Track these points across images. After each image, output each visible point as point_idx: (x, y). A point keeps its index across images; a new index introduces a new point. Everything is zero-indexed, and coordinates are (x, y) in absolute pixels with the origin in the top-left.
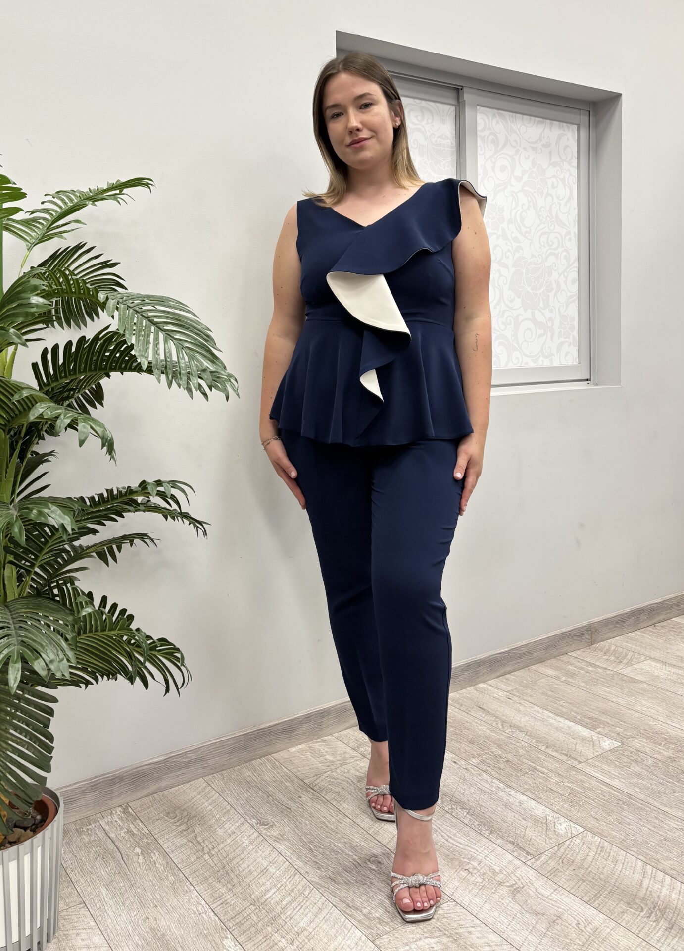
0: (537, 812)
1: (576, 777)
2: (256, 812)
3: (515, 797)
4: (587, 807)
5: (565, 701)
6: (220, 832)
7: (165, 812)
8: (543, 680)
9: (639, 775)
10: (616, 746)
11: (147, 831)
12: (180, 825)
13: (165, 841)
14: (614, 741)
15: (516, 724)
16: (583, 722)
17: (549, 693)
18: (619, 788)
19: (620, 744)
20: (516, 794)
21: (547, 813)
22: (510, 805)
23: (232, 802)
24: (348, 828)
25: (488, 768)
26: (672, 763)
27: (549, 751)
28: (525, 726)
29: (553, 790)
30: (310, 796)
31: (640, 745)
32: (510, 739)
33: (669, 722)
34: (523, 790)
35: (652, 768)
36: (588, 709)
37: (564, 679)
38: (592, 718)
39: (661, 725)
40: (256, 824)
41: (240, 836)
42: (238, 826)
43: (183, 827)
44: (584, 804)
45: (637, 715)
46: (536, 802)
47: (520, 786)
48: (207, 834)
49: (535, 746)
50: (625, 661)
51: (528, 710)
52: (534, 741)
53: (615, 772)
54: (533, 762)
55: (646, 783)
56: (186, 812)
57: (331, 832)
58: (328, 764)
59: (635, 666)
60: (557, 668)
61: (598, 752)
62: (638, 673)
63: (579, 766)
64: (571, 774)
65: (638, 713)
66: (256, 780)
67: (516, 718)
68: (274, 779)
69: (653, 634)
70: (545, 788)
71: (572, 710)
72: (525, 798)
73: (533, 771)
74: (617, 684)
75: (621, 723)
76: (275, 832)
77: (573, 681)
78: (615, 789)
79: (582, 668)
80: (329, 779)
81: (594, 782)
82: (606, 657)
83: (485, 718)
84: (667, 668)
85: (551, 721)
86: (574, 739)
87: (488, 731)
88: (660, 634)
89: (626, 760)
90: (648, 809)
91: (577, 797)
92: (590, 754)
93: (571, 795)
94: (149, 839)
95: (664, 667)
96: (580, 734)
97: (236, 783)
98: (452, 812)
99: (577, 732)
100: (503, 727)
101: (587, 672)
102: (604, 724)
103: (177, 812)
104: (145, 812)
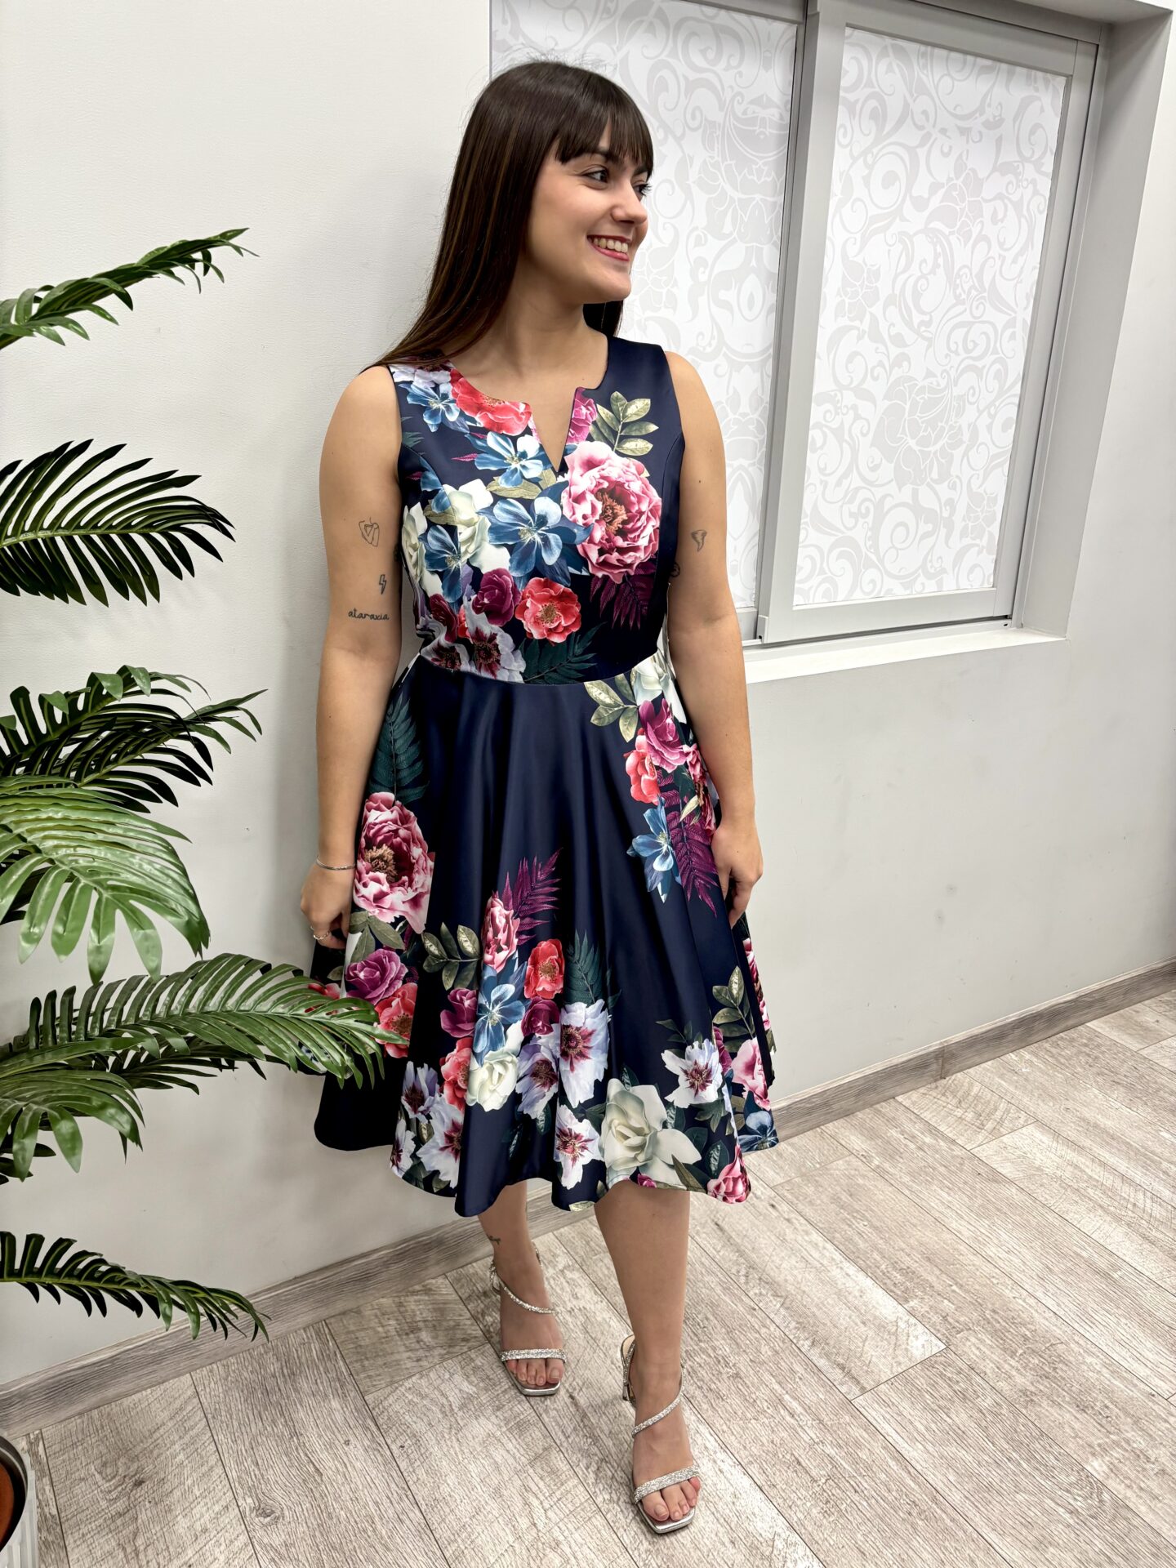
0: (759, 1525)
1: (848, 1433)
2: (259, 1476)
3: (729, 1476)
4: (851, 1518)
5: (867, 1220)
6: (182, 1525)
7: (99, 1461)
8: (841, 1162)
9: (960, 1436)
10: (935, 1350)
11: (54, 1512)
12: (115, 1500)
13: (78, 1543)
14: (933, 1338)
15: (772, 1274)
16: (888, 1281)
17: (845, 1197)
18: (919, 1468)
19: (943, 1347)
20: (733, 1470)
21: (779, 1530)
22: (717, 1499)
23: (224, 1446)
24: (411, 1536)
25: (698, 1393)
26: (1026, 1408)
27: (814, 1354)
28: (786, 1281)
29: (799, 1463)
30: (367, 1442)
31: (977, 1353)
32: (753, 1316)
33: (1039, 1294)
34: (746, 1461)
35: (990, 1418)
36: (904, 1246)
37: (877, 1163)
38: (907, 1272)
39: (1024, 1301)
40: (251, 1511)
41: (213, 1542)
42: (217, 1513)
43: (120, 1505)
44: (849, 1509)
45: (988, 1269)
46: (763, 1496)
47: (745, 1447)
48: (158, 1529)
49: (791, 1337)
50: (989, 1126)
51: (799, 1238)
52: (793, 1324)
53: (919, 1421)
54: (780, 1383)
55: (971, 1459)
56: (135, 1466)
57: (378, 1547)
58: (421, 1353)
59: (1004, 1139)
60: (871, 1134)
61: (899, 1364)
62: (1007, 1159)
63: (860, 1402)
64: (841, 1421)
65: (989, 1265)
66: (282, 1388)
67: (774, 1258)
68: (314, 1387)
69: (1050, 1059)
70: (788, 1456)
71: (875, 1248)
72: (746, 1481)
73: (776, 1408)
74: (965, 1183)
75: (954, 1288)
76: (277, 1538)
77: (892, 1170)
78: (912, 1470)
79: (913, 1138)
80: (410, 1397)
81: (878, 1449)
82: (959, 1112)
83: (721, 1254)
84: (1060, 1147)
85: (834, 1273)
86: (864, 1323)
87: (718, 1290)
88: (1062, 1060)
89: (945, 1391)
90: (961, 1534)
91: (840, 1488)
92: (885, 1369)
93: (830, 1482)
94: (50, 1533)
95: (1055, 1144)
96: (877, 1314)
97: (245, 1392)
98: (609, 1511)
99: (874, 1307)
100: (747, 1283)
101: (920, 1148)
102: (924, 1291)
103: (120, 1464)
104: (66, 1456)
